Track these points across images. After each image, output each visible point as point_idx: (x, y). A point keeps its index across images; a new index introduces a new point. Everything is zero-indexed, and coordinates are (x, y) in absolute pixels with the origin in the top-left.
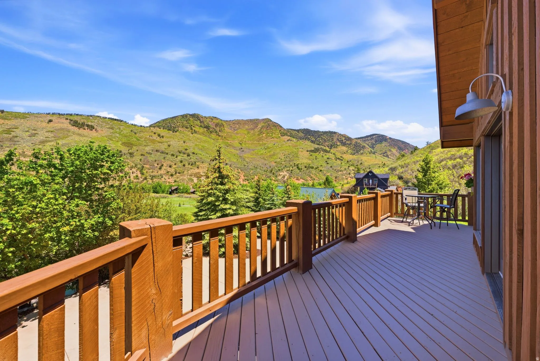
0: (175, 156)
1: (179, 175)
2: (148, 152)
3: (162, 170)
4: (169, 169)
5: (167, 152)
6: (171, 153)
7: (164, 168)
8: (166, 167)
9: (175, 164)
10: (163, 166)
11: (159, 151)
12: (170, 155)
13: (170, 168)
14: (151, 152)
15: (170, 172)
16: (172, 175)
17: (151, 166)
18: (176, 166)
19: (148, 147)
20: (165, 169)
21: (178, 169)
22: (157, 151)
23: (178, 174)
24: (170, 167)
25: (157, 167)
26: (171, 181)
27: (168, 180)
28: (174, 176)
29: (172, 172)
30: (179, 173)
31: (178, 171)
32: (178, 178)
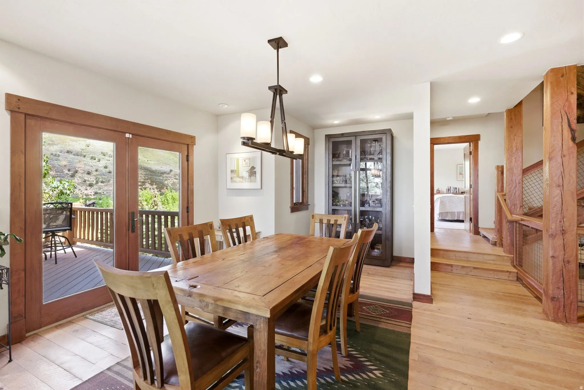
0: (97, 160)
1: (102, 184)
2: (54, 153)
3: (76, 179)
4: (87, 177)
5: (84, 154)
6: (91, 156)
7: (78, 175)
8: (82, 173)
9: (96, 171)
10: (77, 172)
11: (72, 153)
12: (89, 159)
13: (89, 176)
14: (60, 154)
15: (88, 181)
16: (91, 185)
17: (58, 173)
18: (97, 173)
19: (55, 146)
20: (80, 177)
21: (100, 177)
22: (68, 152)
23: (100, 184)
24: (89, 173)
25: (68, 174)
26: (90, 194)
27: (86, 192)
28: (95, 187)
29: (91, 181)
30: (102, 182)
31: (101, 180)
32: (100, 189)
